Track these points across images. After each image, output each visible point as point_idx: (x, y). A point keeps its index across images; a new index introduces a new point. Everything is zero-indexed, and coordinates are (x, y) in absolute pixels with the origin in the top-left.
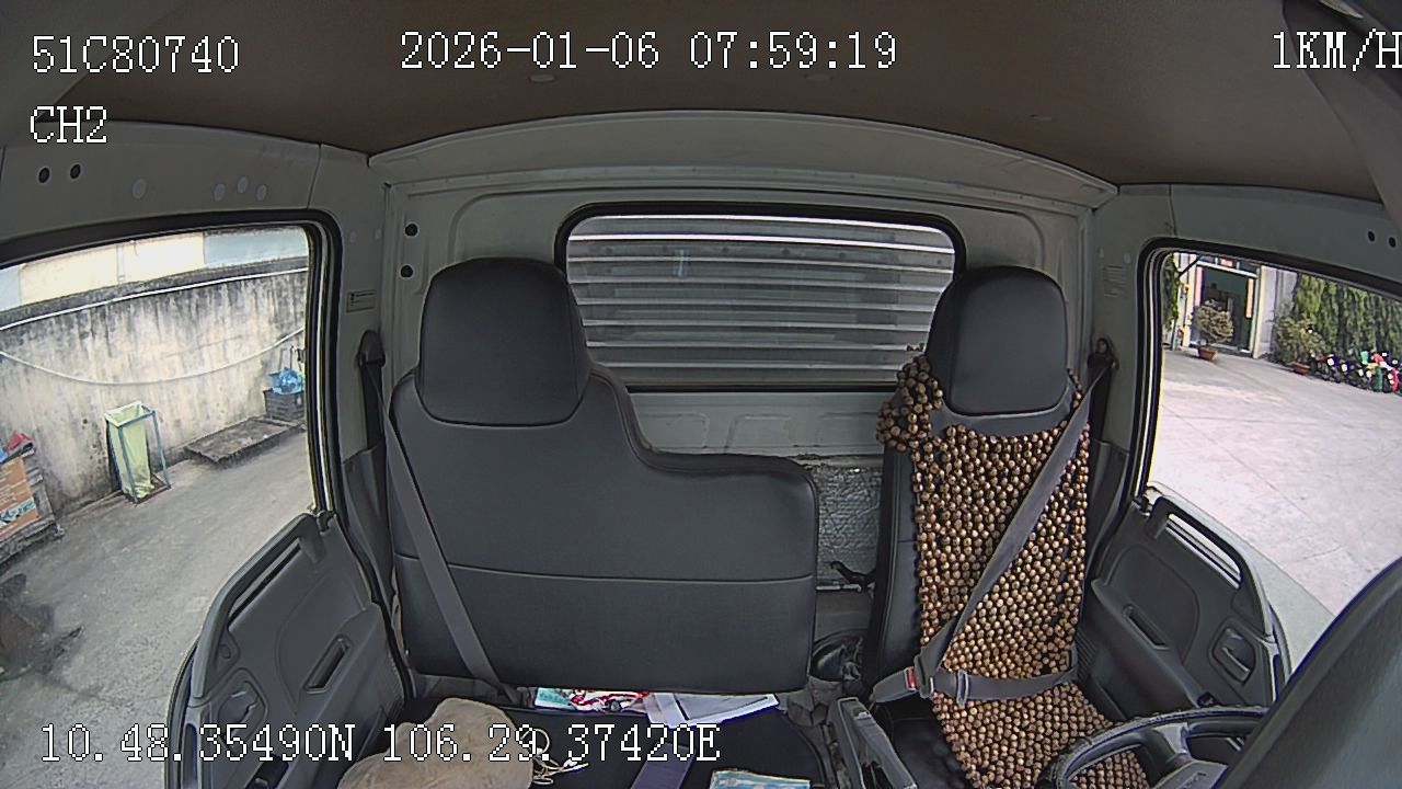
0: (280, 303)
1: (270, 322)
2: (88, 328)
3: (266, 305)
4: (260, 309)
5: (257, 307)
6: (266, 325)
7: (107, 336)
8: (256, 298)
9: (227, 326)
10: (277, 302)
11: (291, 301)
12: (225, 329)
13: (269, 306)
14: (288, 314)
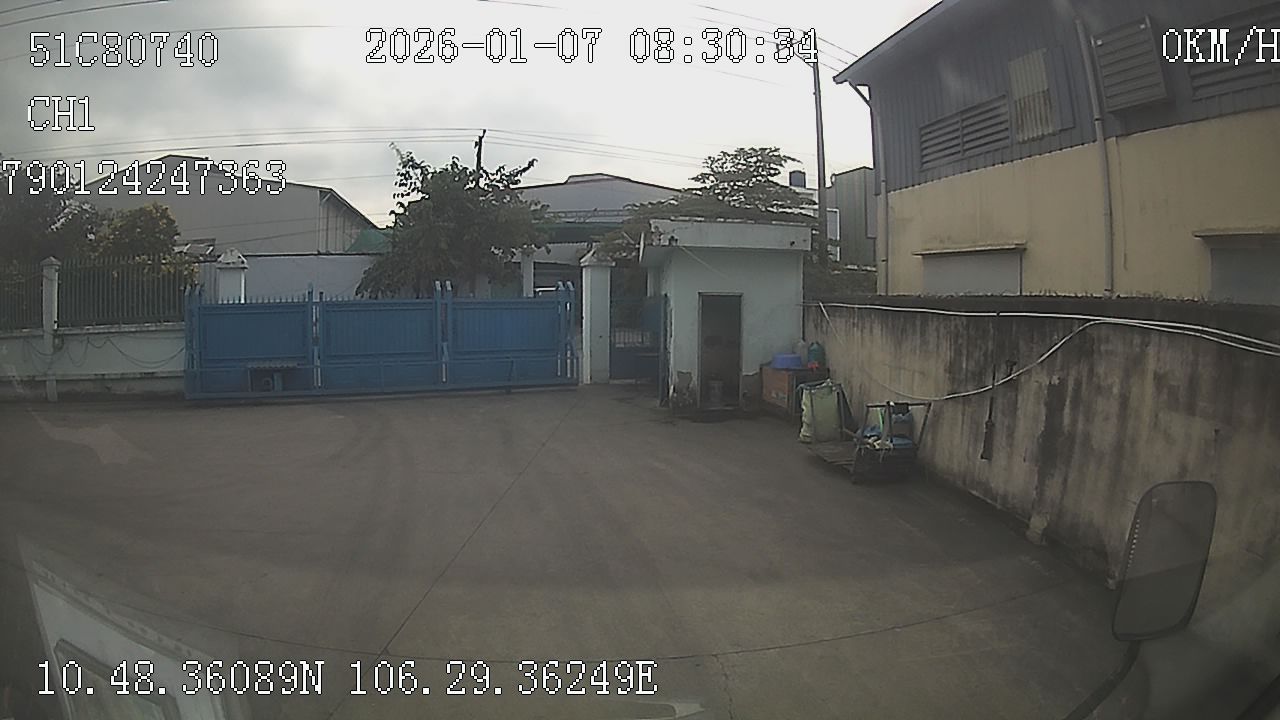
8: (938, 337)
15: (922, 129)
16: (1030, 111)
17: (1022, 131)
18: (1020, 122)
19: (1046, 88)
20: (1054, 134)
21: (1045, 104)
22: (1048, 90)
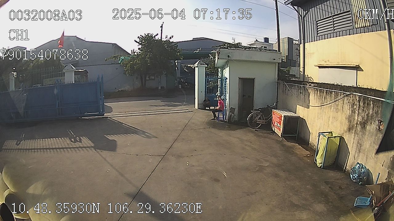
0: (352, 111)
1: (346, 118)
3: (346, 109)
4: (344, 109)
5: (343, 108)
6: (344, 119)
9: (332, 110)
10: (351, 109)
11: (357, 112)
12: (331, 111)
14: (354, 119)
15: (317, 21)
17: (357, 24)
18: (356, 21)
20: (370, 26)
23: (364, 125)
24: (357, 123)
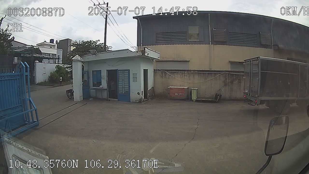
0: (225, 79)
1: (222, 82)
2: (186, 75)
7: (189, 77)
13: (223, 79)
15: (157, 33)
16: (193, 36)
17: (191, 39)
18: (190, 37)
19: (198, 33)
20: (199, 41)
21: (197, 36)
22: (198, 34)
23: (232, 82)
24: (228, 83)
